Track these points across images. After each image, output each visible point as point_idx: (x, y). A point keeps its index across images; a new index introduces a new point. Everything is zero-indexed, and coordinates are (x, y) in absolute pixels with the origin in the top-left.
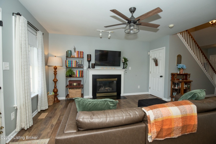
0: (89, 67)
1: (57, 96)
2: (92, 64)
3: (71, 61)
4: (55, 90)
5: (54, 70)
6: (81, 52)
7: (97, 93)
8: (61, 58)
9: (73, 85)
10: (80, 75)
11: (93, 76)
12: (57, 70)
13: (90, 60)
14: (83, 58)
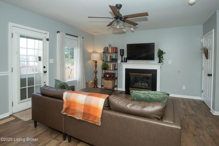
0: (122, 61)
1: (96, 84)
2: (124, 58)
3: (107, 56)
4: (96, 80)
5: (95, 64)
6: (114, 48)
7: (131, 87)
8: (100, 54)
9: (107, 77)
10: (113, 69)
11: (127, 70)
12: (97, 64)
13: (123, 55)
14: (117, 53)
